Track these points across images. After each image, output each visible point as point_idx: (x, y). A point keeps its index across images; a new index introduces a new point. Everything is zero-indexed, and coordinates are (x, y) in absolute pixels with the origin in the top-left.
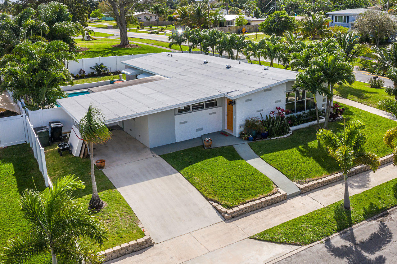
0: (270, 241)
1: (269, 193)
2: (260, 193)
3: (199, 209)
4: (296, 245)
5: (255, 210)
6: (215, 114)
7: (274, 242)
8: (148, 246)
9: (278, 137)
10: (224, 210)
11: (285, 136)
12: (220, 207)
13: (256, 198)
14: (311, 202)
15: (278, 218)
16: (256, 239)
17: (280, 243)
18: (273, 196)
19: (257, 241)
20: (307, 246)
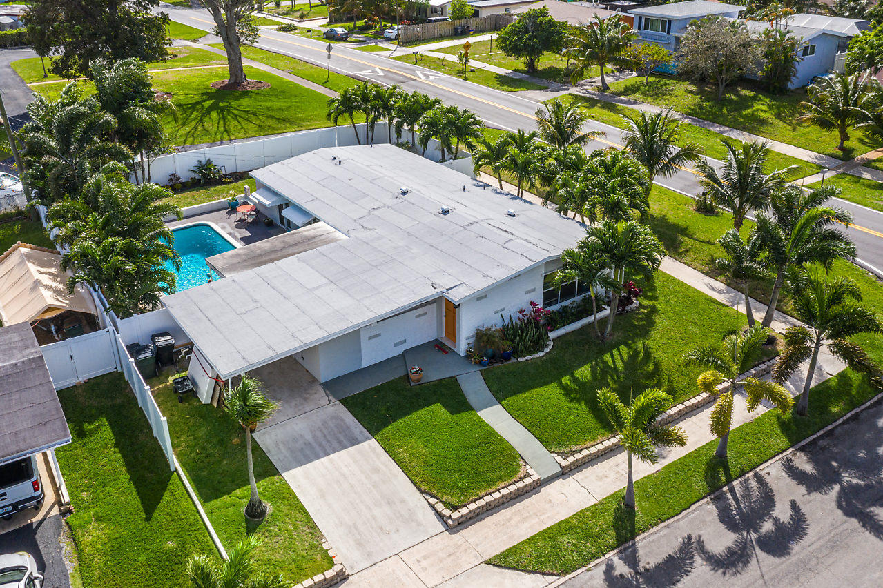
0: (514, 569)
1: (514, 479)
2: (501, 479)
3: (410, 510)
4: (553, 575)
5: (492, 509)
6: (426, 316)
7: (520, 570)
8: (340, 580)
9: (529, 357)
10: (447, 512)
11: (541, 354)
12: (440, 507)
13: (494, 488)
14: (577, 491)
15: (527, 524)
16: (494, 565)
17: (529, 572)
18: (520, 485)
19: (496, 569)
20: (568, 577)
